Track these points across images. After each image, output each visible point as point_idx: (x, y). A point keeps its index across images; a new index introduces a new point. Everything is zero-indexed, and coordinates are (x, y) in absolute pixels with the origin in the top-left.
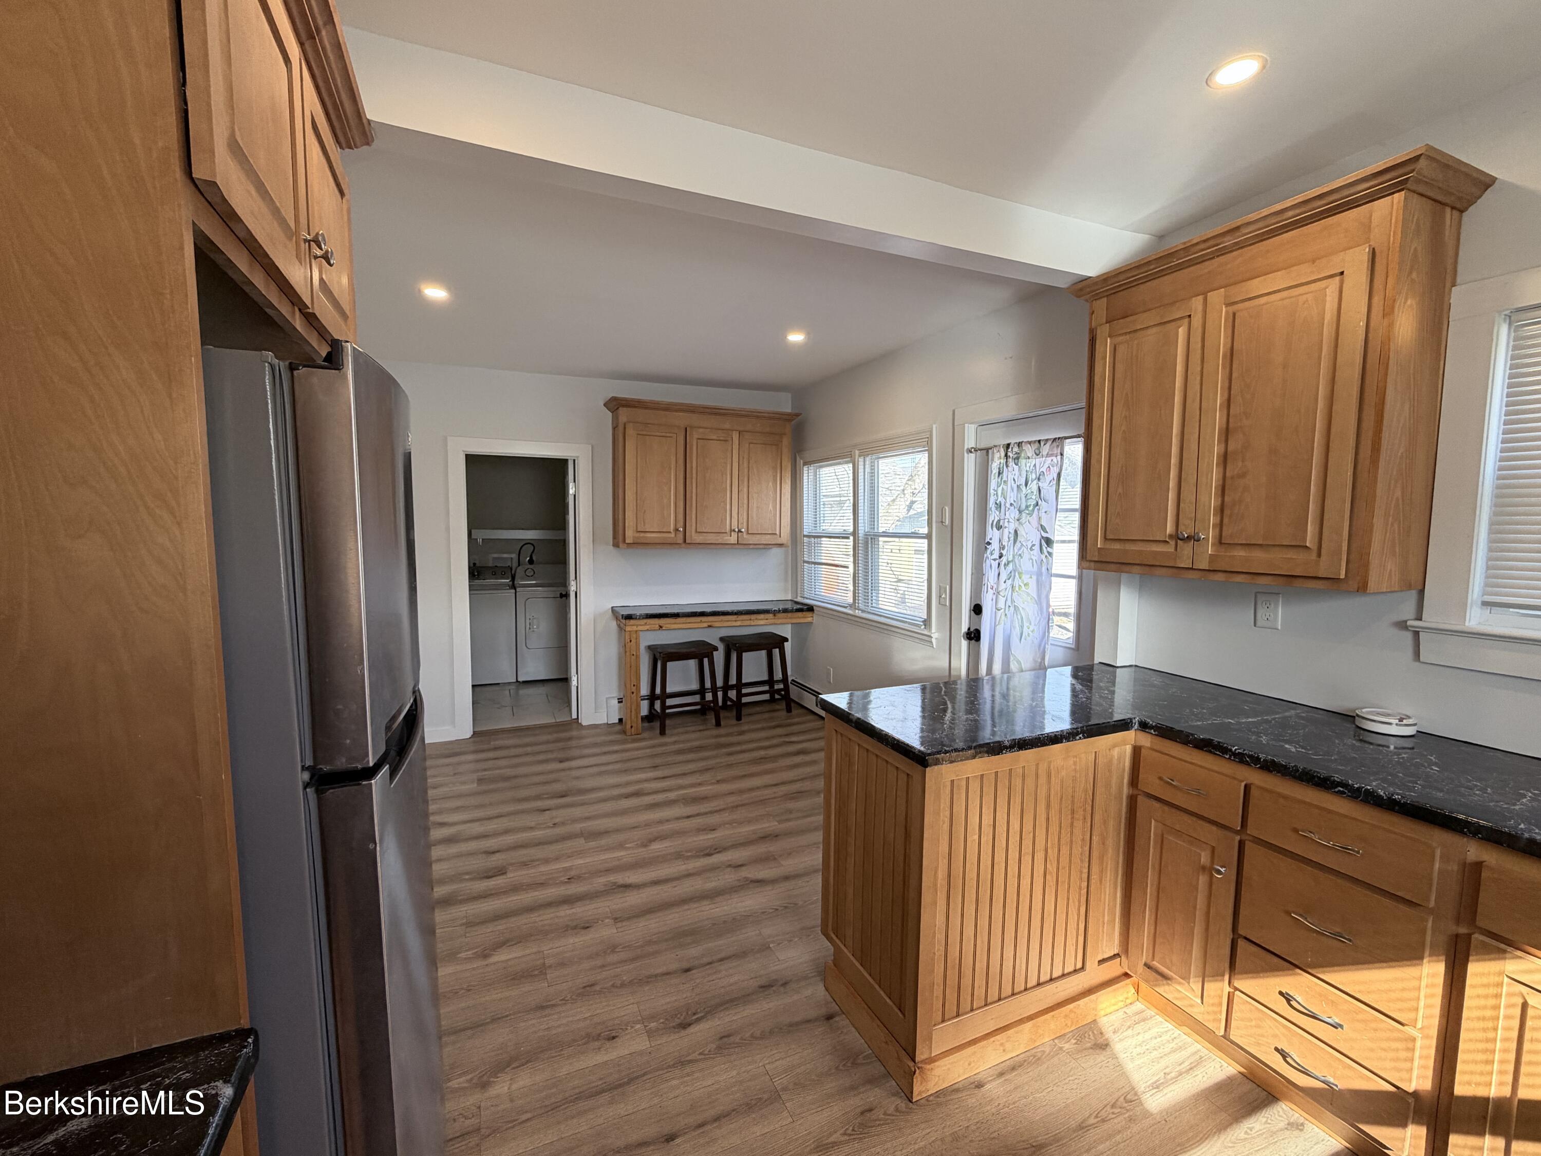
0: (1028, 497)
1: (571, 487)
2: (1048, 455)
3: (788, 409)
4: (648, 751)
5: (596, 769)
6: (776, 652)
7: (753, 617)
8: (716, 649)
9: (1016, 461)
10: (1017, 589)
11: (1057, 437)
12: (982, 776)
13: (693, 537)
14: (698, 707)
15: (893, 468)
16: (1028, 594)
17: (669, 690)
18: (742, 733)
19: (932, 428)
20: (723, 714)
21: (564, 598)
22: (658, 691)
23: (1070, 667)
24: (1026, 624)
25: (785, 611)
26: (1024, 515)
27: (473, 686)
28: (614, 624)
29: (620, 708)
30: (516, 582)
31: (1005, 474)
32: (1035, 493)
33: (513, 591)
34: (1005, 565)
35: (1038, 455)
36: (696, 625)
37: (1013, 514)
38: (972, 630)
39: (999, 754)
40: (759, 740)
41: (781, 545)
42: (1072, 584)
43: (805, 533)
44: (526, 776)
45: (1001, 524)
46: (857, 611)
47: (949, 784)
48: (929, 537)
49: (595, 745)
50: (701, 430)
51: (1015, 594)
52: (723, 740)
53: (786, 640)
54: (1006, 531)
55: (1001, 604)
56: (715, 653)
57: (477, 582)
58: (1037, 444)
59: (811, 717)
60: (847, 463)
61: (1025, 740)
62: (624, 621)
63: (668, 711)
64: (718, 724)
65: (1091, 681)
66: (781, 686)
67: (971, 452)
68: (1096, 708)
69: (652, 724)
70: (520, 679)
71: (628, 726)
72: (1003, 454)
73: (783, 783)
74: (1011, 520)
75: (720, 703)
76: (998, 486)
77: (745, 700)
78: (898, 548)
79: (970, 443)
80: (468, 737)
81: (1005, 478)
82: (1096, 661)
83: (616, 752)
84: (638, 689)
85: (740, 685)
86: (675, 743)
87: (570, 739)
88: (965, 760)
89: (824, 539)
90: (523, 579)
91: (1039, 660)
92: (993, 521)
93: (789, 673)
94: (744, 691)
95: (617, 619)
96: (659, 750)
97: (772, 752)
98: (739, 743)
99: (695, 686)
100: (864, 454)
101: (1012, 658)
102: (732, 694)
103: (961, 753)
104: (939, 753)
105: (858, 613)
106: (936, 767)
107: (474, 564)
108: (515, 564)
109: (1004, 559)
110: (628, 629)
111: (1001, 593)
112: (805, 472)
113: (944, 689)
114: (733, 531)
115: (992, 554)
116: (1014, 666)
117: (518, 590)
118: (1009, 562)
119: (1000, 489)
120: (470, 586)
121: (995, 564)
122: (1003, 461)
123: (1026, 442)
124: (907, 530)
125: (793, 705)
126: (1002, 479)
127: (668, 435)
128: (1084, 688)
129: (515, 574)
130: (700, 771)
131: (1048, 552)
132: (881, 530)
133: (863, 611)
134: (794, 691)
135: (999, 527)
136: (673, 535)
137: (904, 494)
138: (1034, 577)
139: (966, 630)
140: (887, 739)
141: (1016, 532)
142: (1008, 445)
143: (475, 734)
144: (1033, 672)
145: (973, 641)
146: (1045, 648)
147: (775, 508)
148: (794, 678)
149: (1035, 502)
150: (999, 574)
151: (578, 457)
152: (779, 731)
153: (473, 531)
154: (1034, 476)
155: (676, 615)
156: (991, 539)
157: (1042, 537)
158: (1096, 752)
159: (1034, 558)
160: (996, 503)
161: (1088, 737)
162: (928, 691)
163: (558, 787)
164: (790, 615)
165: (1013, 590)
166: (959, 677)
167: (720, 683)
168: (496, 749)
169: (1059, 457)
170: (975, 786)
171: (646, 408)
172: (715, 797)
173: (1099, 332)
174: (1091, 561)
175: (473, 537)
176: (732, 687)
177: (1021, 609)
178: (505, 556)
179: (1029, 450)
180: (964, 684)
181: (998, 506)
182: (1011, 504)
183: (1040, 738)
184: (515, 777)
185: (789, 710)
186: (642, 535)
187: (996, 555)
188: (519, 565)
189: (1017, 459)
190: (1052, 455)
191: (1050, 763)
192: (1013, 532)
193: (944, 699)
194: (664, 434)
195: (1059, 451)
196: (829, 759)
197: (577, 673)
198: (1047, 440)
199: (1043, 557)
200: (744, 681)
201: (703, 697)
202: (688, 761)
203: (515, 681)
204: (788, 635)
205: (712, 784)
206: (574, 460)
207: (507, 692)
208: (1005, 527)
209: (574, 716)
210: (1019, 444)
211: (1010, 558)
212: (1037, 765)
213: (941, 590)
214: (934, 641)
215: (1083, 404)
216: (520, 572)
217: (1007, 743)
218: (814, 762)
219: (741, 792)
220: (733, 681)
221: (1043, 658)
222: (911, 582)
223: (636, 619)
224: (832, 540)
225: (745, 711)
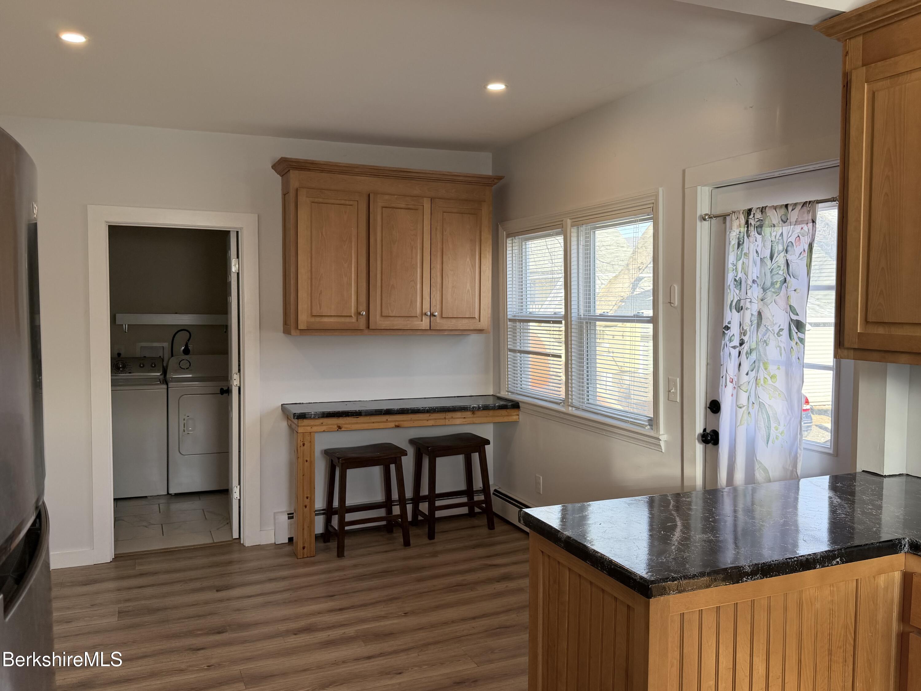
0: (774, 272)
1: (233, 264)
2: (797, 223)
3: (487, 171)
4: (323, 576)
5: (260, 600)
6: (476, 457)
7: (449, 415)
8: (404, 453)
9: (759, 230)
10: (762, 382)
11: (808, 200)
12: (718, 608)
13: (377, 320)
14: (384, 523)
15: (614, 238)
16: (776, 389)
17: (349, 502)
18: (435, 554)
19: (658, 192)
20: (413, 531)
21: (225, 395)
22: (336, 504)
23: (828, 477)
24: (773, 425)
25: (486, 408)
26: (769, 294)
27: (115, 500)
28: (284, 424)
29: (290, 525)
30: (168, 376)
31: (746, 245)
32: (782, 268)
33: (165, 386)
34: (747, 353)
35: (785, 222)
36: (382, 425)
37: (755, 292)
38: (708, 431)
39: (738, 582)
40: (456, 563)
41: (480, 331)
42: (829, 377)
43: (509, 317)
44: (176, 607)
45: (742, 304)
46: (570, 408)
47: (677, 619)
48: (653, 320)
49: (260, 570)
50: (387, 197)
51: (760, 389)
52: (413, 563)
53: (487, 442)
54: (748, 314)
55: (743, 400)
56: (403, 458)
57: (123, 376)
58: (783, 211)
59: (518, 535)
60: (558, 234)
61: (770, 565)
62: (296, 421)
63: (347, 528)
64: (407, 544)
65: (853, 494)
66: (482, 497)
67: (705, 220)
68: (858, 527)
69: (328, 544)
70: (172, 491)
71: (300, 546)
72: (743, 221)
73: (484, 616)
74: (753, 300)
75: (410, 518)
76: (738, 260)
77: (439, 514)
78: (621, 334)
79: (703, 208)
80: (109, 561)
81: (745, 250)
82: (859, 469)
83: (284, 578)
84: (312, 502)
85: (433, 497)
86: (355, 566)
87: (230, 563)
88: (696, 589)
89: (531, 324)
90: (176, 372)
91: (791, 468)
92: (732, 302)
93: (491, 482)
94: (438, 503)
95: (288, 418)
96: (337, 575)
97: (470, 577)
98: (432, 566)
99: (379, 497)
100: (578, 222)
101: (757, 466)
102: (424, 507)
103: (692, 580)
104: (665, 580)
105: (571, 410)
106: (662, 598)
107: (119, 355)
108: (167, 356)
109: (746, 347)
110: (301, 430)
111: (742, 388)
112: (509, 245)
113: (672, 502)
114: (423, 314)
115: (730, 340)
116: (759, 475)
117: (170, 384)
118: (751, 351)
119: (740, 263)
120: (112, 381)
121: (735, 352)
122: (743, 230)
123: (770, 207)
124: (629, 312)
125: (496, 520)
126: (742, 251)
127: (347, 202)
128: (843, 503)
129: (167, 366)
130: (384, 601)
131: (799, 338)
132: (598, 312)
133: (577, 408)
134: (497, 504)
135: (739, 309)
136: (354, 320)
137: (629, 270)
138: (783, 369)
139: (702, 431)
140: (603, 563)
141: (760, 314)
142: (750, 210)
143: (117, 557)
144: (783, 483)
145: (710, 445)
146: (796, 453)
147: (473, 288)
148: (497, 488)
149: (783, 278)
150: (740, 364)
151: (241, 228)
152: (481, 552)
153: (118, 316)
154: (781, 248)
155: (357, 414)
156: (729, 323)
157: (791, 319)
158: (857, 580)
159: (782, 345)
160: (735, 280)
161: (847, 562)
162: (656, 504)
163: (216, 621)
164: (491, 413)
165: (757, 384)
166: (694, 488)
167: (409, 493)
168: (142, 575)
169: (811, 225)
170: (709, 621)
171: (322, 171)
172: (403, 632)
173: (854, 78)
174: (848, 349)
175: (118, 322)
176: (424, 498)
177: (767, 406)
178: (155, 344)
179: (774, 217)
180: (700, 495)
181: (738, 283)
182: (754, 281)
183: (788, 563)
184: (165, 609)
185: (491, 526)
186: (318, 319)
187: (736, 342)
188: (172, 356)
189: (760, 228)
190: (801, 222)
191: (801, 592)
192: (756, 314)
193: (672, 515)
194: (343, 202)
195: (810, 218)
196: (534, 586)
197: (239, 484)
198: (796, 204)
199: (793, 344)
200: (438, 491)
201: (389, 511)
202: (370, 589)
203: (166, 493)
204: (490, 437)
205: (399, 617)
206: (237, 232)
207: (156, 507)
208: (747, 309)
209: (235, 535)
210: (763, 210)
211: (754, 346)
212: (786, 595)
213: (669, 382)
214: (662, 444)
215: (838, 162)
216: (173, 362)
217: (748, 569)
218: (520, 590)
219: (433, 626)
220: (425, 491)
221: (795, 466)
222: (636, 375)
223: (310, 418)
224: (543, 324)
225: (438, 527)
